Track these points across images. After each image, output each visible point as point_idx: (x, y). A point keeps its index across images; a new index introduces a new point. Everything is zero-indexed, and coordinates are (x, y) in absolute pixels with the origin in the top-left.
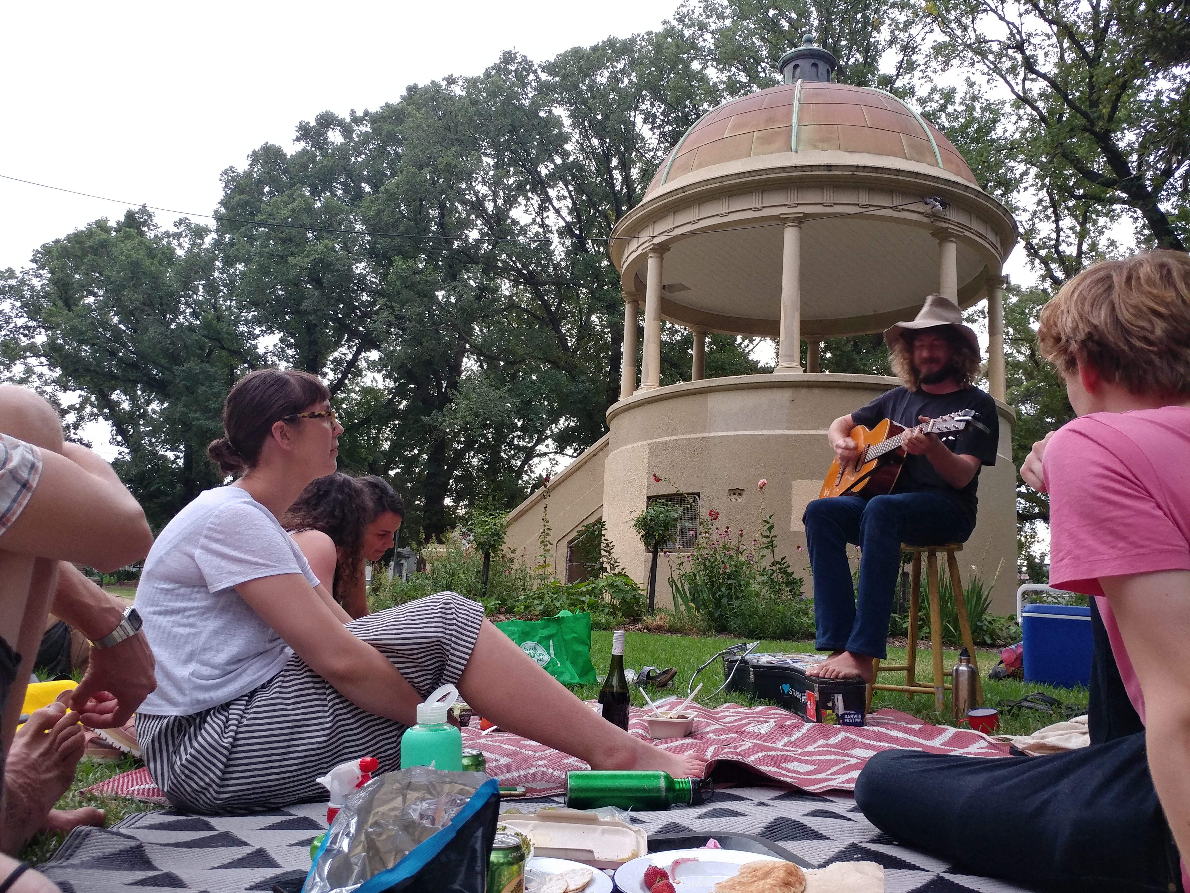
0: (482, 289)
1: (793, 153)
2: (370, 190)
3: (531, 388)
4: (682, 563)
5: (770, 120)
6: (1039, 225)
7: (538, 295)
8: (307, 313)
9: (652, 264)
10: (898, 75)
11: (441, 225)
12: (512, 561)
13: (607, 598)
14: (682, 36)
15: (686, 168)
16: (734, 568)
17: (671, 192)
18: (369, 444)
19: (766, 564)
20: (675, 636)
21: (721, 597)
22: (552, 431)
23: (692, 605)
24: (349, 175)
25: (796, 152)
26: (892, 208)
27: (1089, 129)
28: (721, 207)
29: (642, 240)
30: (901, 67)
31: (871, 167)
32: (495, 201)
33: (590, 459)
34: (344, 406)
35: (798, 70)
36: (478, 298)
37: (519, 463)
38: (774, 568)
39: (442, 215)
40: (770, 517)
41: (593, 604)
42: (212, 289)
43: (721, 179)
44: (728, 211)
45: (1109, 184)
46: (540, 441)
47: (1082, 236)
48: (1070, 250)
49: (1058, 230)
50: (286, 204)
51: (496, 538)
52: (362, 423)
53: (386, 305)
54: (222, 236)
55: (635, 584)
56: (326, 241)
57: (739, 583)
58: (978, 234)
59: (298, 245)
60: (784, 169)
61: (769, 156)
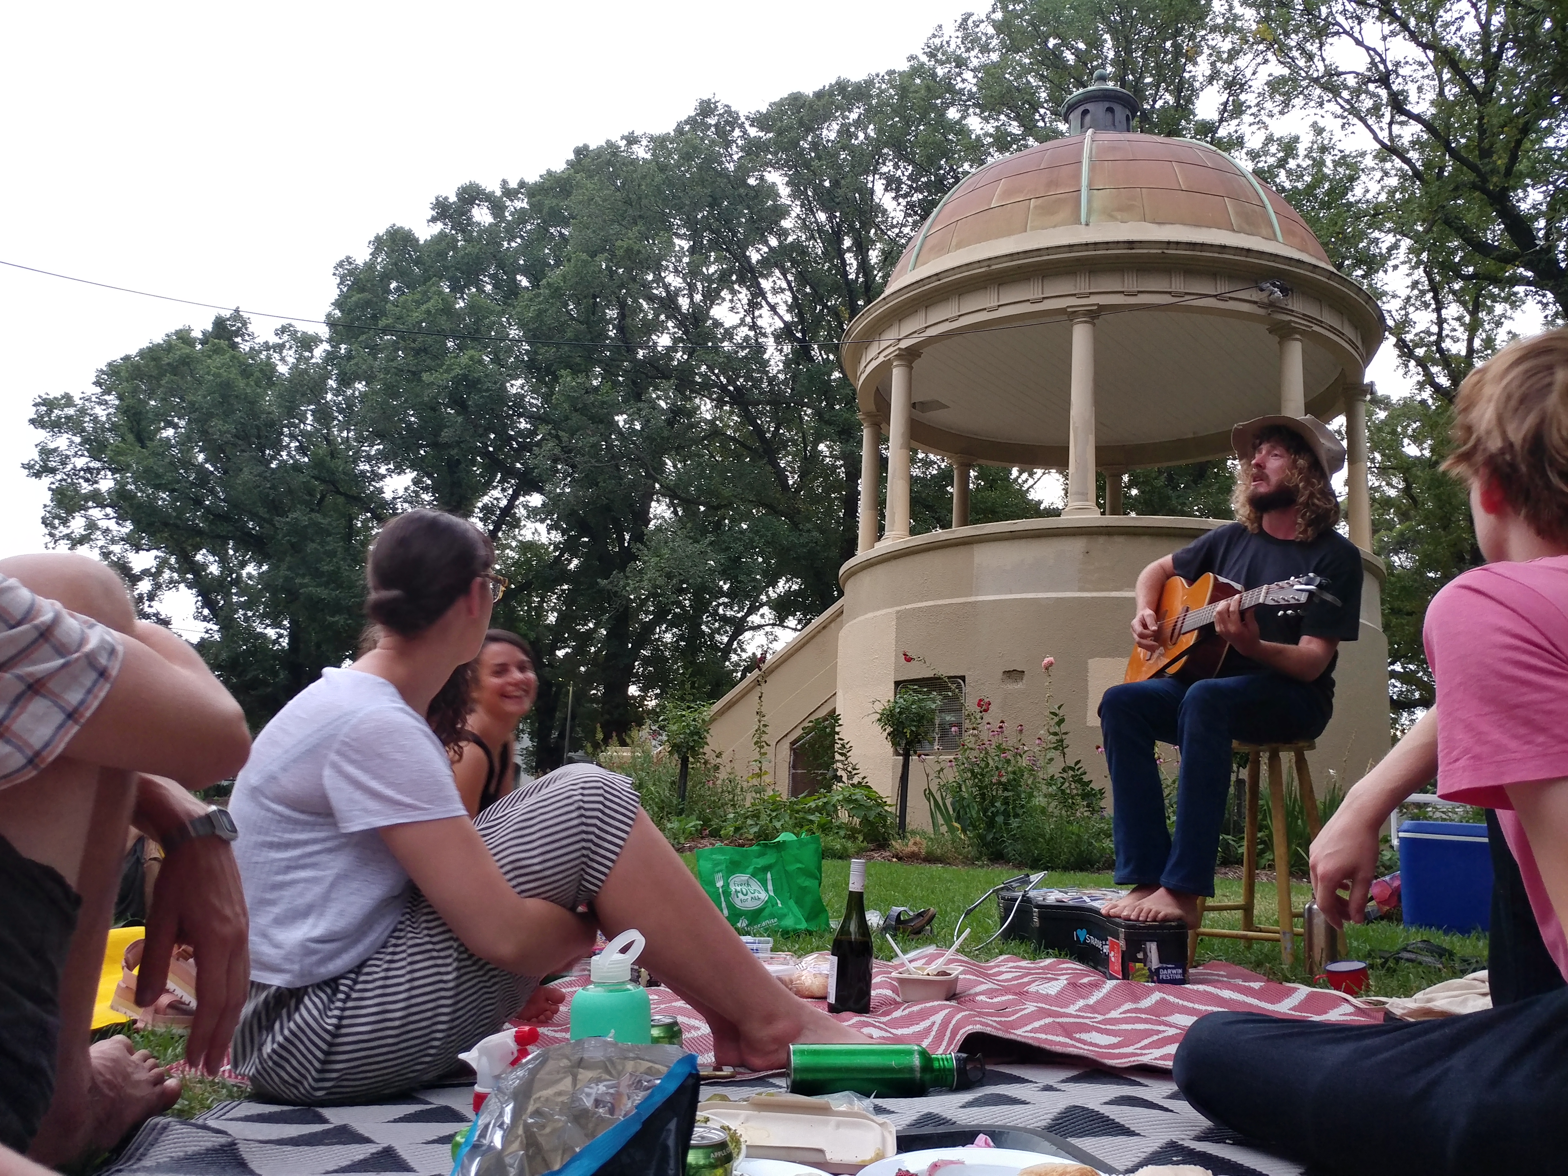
0: (676, 412)
1: (1083, 227)
2: (528, 284)
3: (740, 540)
4: (942, 769)
5: (1052, 183)
6: (1415, 316)
7: (748, 418)
8: (446, 446)
9: (898, 375)
10: (1221, 121)
11: (621, 329)
12: (717, 768)
13: (843, 815)
14: (934, 75)
15: (942, 249)
16: (1011, 776)
17: (922, 280)
18: (530, 616)
19: (1054, 769)
20: (934, 867)
21: (994, 815)
22: (768, 596)
23: (957, 825)
24: (500, 266)
25: (1087, 224)
26: (1215, 296)
27: (1479, 187)
28: (989, 299)
29: (884, 344)
30: (1225, 110)
31: (1187, 243)
32: (691, 297)
33: (819, 632)
35: (1088, 118)
36: (670, 423)
37: (725, 639)
38: (1065, 775)
39: (622, 316)
40: (1059, 708)
41: (825, 824)
42: (323, 415)
43: (988, 263)
44: (997, 304)
45: (1509, 259)
46: (752, 610)
47: (1472, 329)
48: (1457, 348)
49: (1440, 322)
50: (419, 303)
51: (696, 738)
52: (521, 588)
53: (550, 434)
54: (336, 346)
55: (881, 798)
56: (472, 352)
57: (1019, 796)
58: (1332, 329)
59: (435, 357)
60: (1071, 247)
61: (1051, 230)
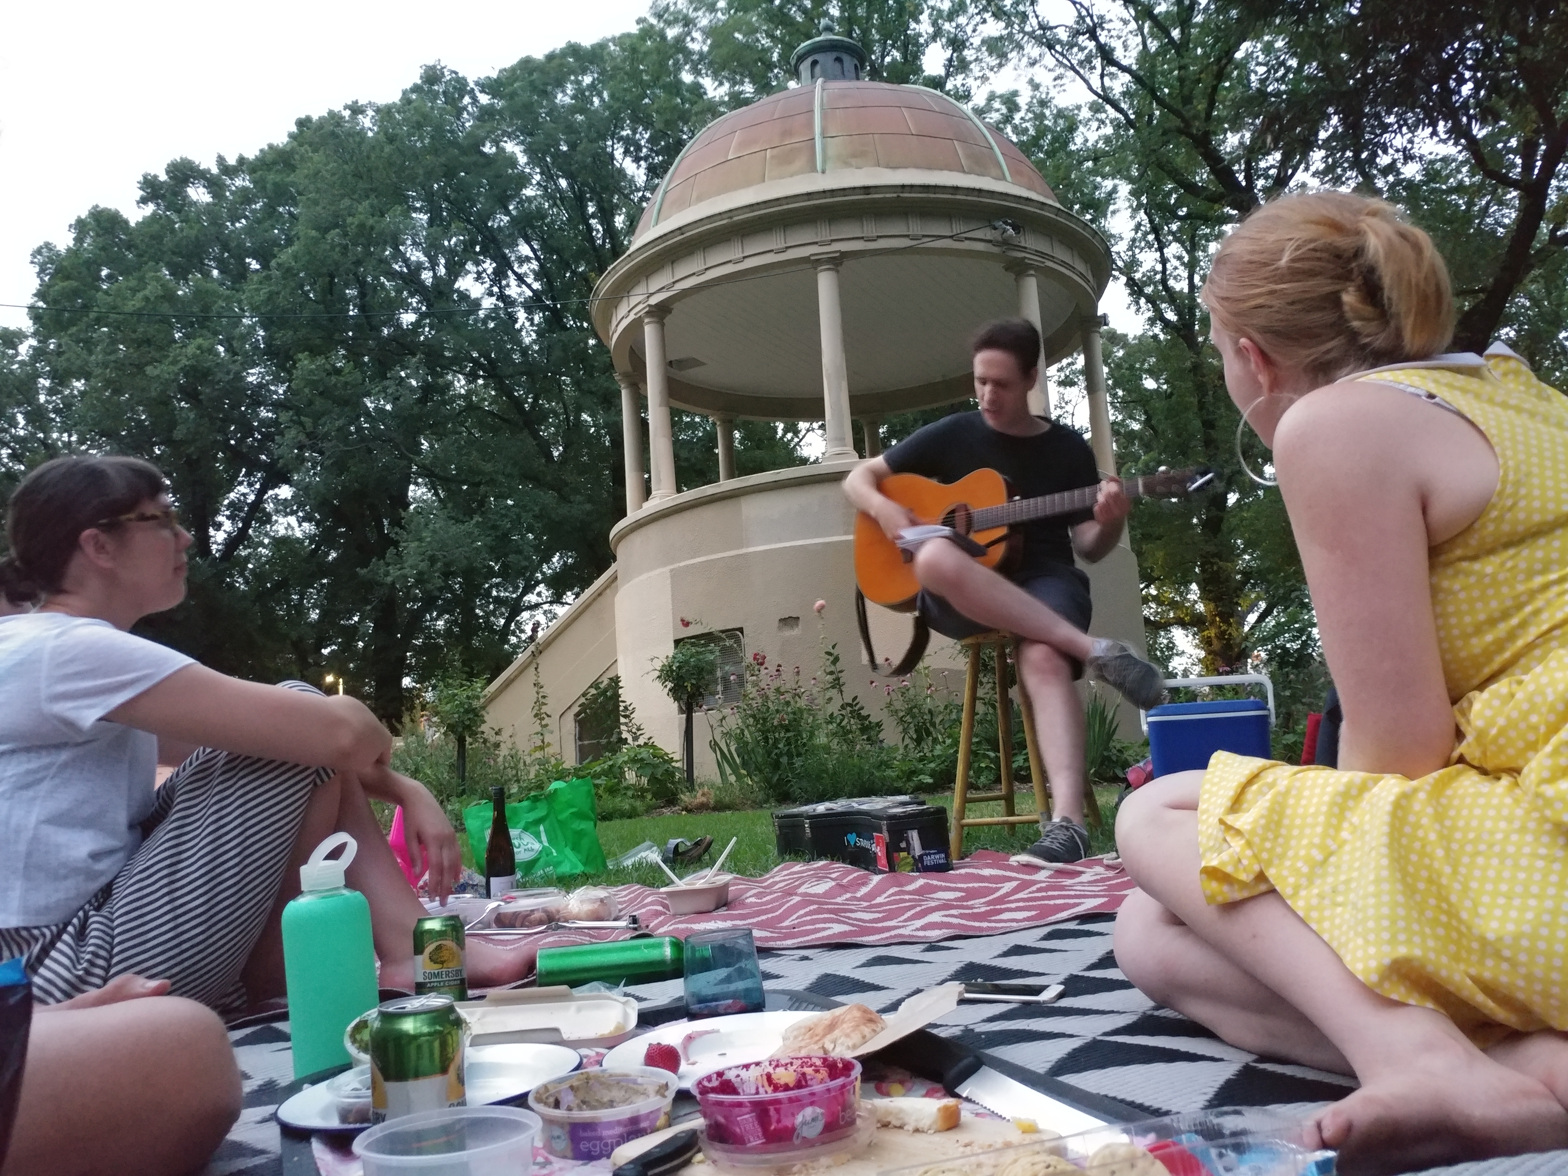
0: (427, 390)
1: (820, 175)
2: (258, 267)
3: (506, 516)
4: (724, 718)
5: (786, 133)
6: (1141, 257)
7: (504, 390)
8: (182, 442)
9: (650, 332)
10: (948, 75)
11: (362, 308)
12: (497, 745)
13: (631, 776)
14: (663, 37)
15: (683, 204)
16: (792, 716)
17: (665, 235)
18: (289, 614)
19: (834, 708)
20: (722, 814)
21: (779, 755)
22: (543, 574)
23: (744, 772)
24: (225, 247)
25: (823, 172)
26: (951, 237)
27: (1185, 131)
28: (733, 252)
29: (634, 300)
30: (950, 66)
31: (920, 186)
32: (433, 269)
33: (594, 600)
34: (250, 566)
35: (818, 69)
36: (422, 401)
37: (502, 621)
38: (843, 712)
39: (362, 295)
40: (833, 647)
41: (612, 787)
42: (37, 417)
43: (730, 214)
44: (741, 255)
45: (1216, 199)
46: (528, 589)
47: (1192, 266)
48: (1181, 286)
49: (1164, 261)
50: (134, 291)
51: (471, 716)
52: (278, 586)
53: (292, 421)
54: (43, 341)
55: (667, 754)
56: (200, 341)
57: (801, 735)
58: (1064, 264)
59: (161, 348)
60: (809, 195)
61: (789, 180)
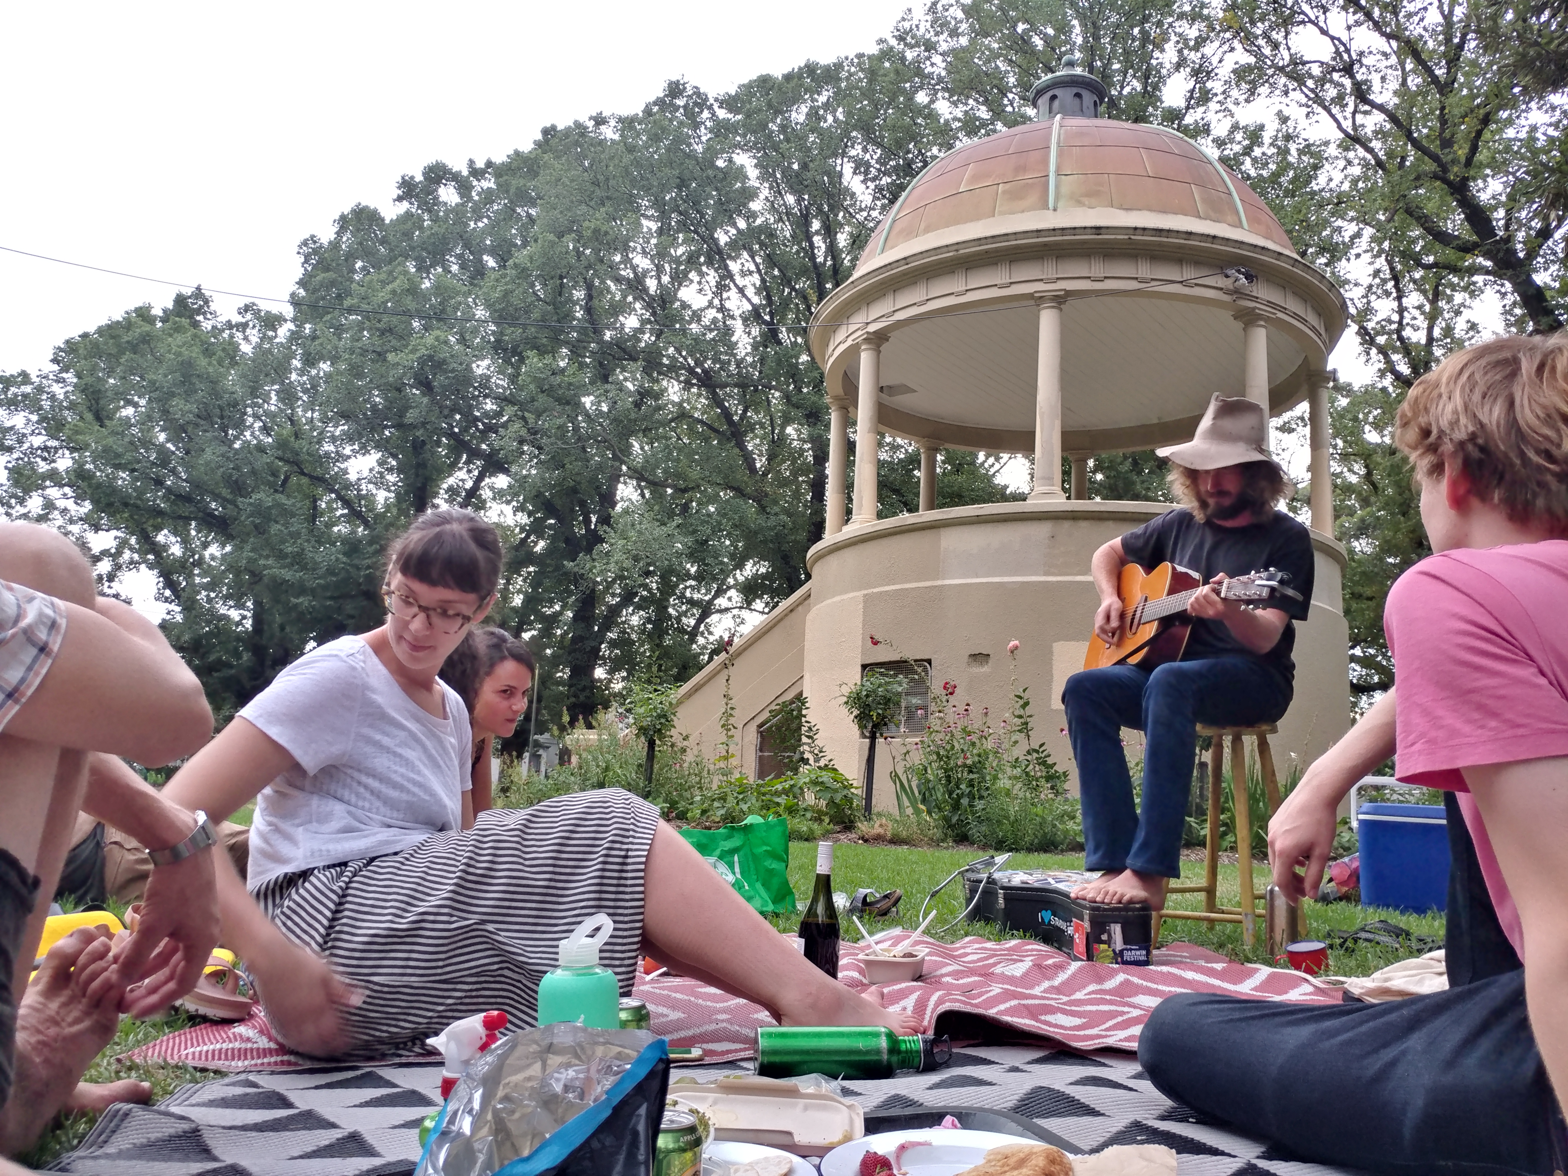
0: (643, 394)
1: (1051, 212)
2: (494, 264)
3: (708, 522)
4: (908, 752)
5: (1019, 169)
6: (1376, 304)
7: (717, 401)
8: (412, 426)
9: (866, 359)
10: (1188, 108)
11: (588, 310)
12: (684, 750)
13: (810, 798)
14: (903, 59)
15: (911, 233)
16: (976, 759)
17: (890, 264)
19: (1019, 752)
20: (900, 849)
21: (960, 797)
22: (736, 579)
23: (922, 807)
24: (466, 246)
25: (1055, 210)
26: (1181, 282)
27: (1440, 176)
28: (956, 284)
29: (852, 328)
30: (1191, 97)
31: (1153, 229)
32: (659, 278)
33: (787, 615)
35: (1056, 103)
36: (637, 405)
37: (692, 622)
38: (1029, 757)
39: (590, 297)
40: (1024, 691)
41: (791, 807)
42: (288, 396)
43: (956, 247)
44: (965, 288)
45: (1468, 249)
46: (720, 593)
47: (1432, 318)
48: (1418, 337)
49: (1401, 310)
50: (384, 283)
51: (663, 721)
53: (516, 415)
54: (300, 326)
55: (847, 780)
56: (437, 333)
57: (984, 778)
58: (1296, 316)
59: (401, 338)
60: (1039, 232)
61: (1019, 216)
